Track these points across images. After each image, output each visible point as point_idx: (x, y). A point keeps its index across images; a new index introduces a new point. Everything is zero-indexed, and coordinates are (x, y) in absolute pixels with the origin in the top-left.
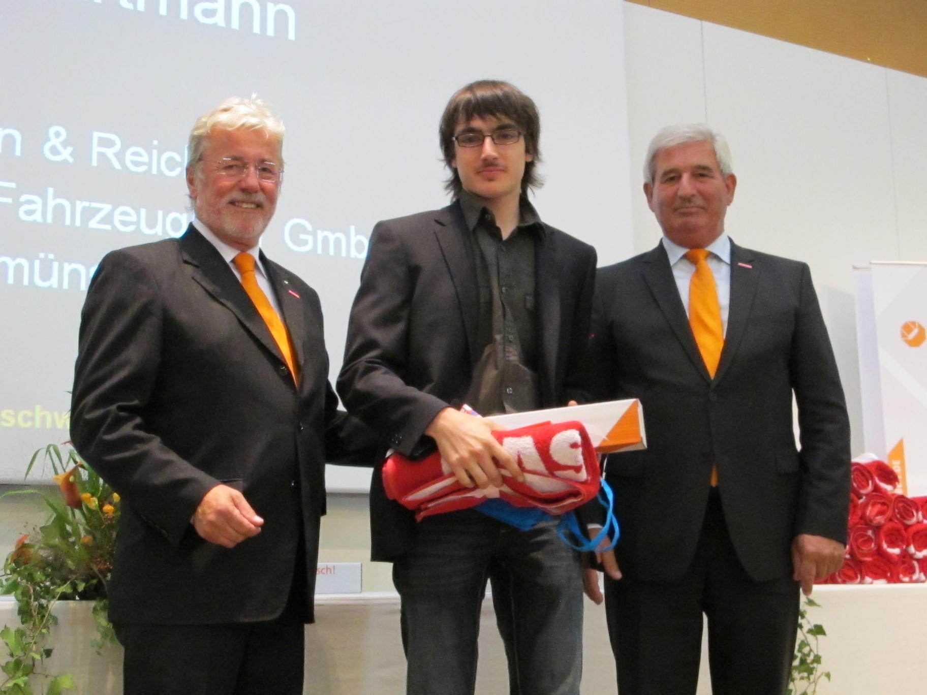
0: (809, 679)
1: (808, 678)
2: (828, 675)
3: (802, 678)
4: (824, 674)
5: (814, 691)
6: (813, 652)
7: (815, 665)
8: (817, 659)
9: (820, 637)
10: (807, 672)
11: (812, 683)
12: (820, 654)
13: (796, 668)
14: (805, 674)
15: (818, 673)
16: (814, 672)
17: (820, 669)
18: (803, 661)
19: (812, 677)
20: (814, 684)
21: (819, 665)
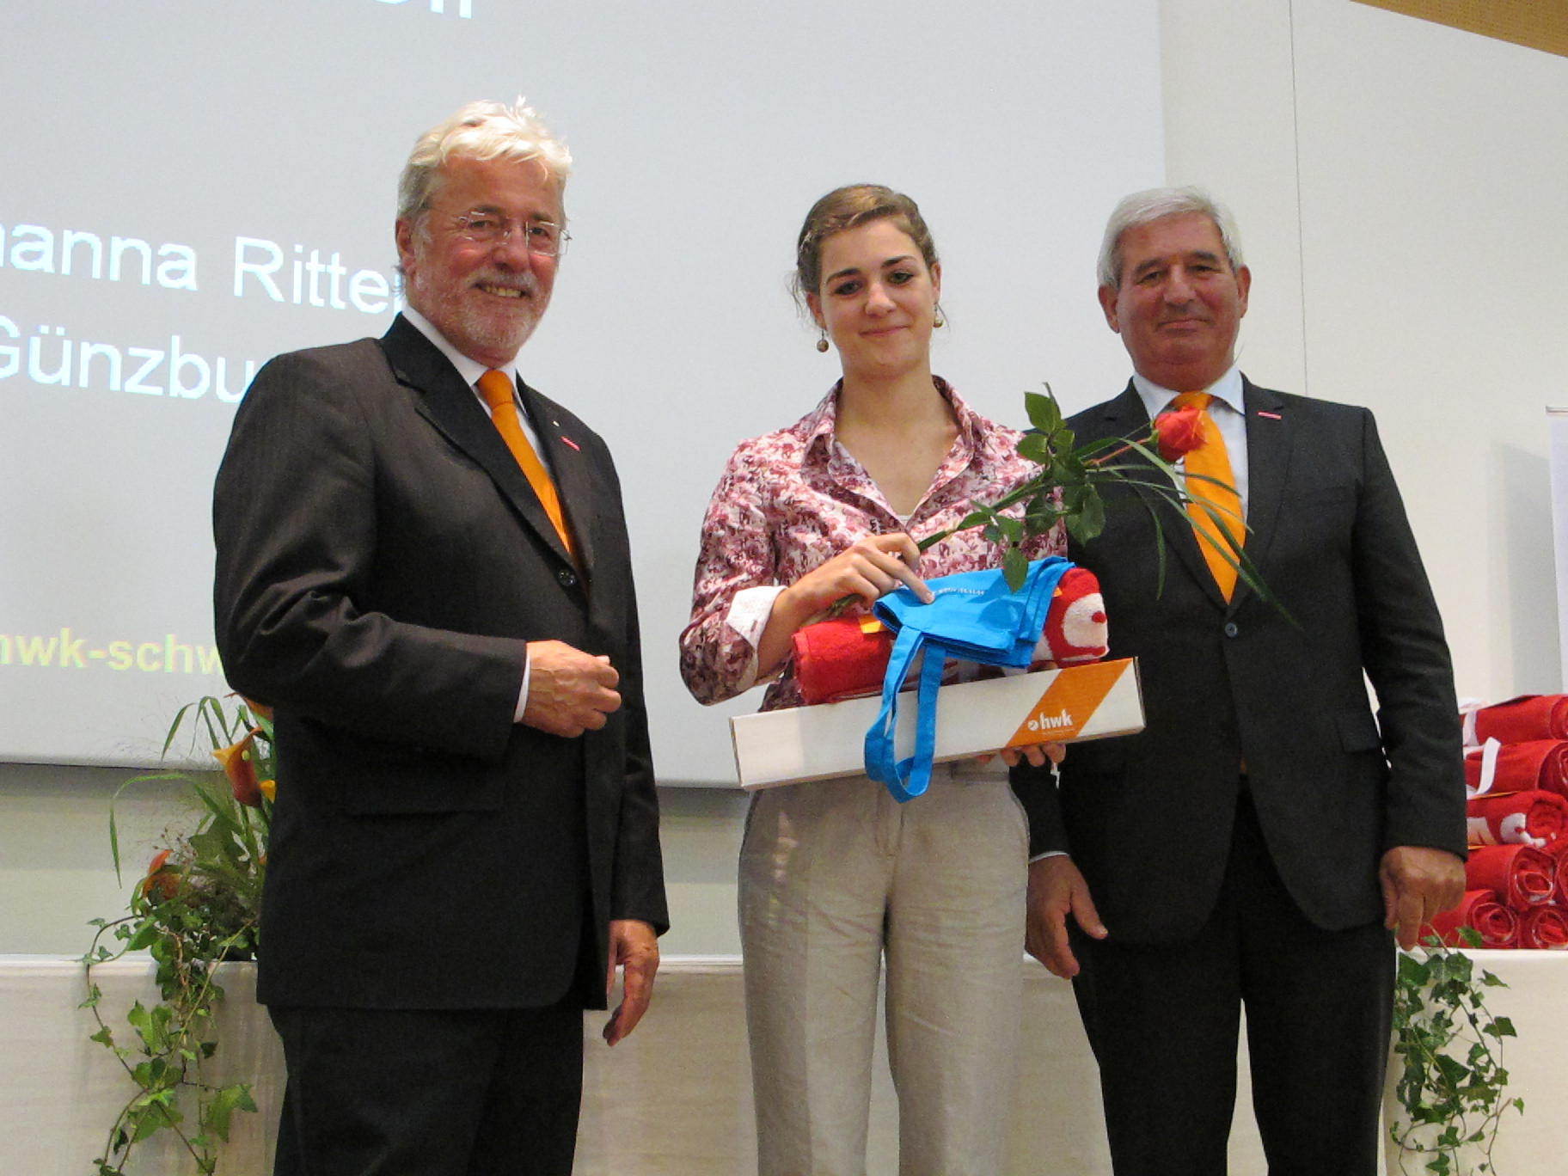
0: (1487, 1111)
1: (1486, 1108)
2: (1519, 1104)
3: (1475, 1108)
4: (1512, 1101)
5: (1495, 1130)
6: (1494, 1064)
7: (1497, 1086)
8: (1501, 1077)
9: (1506, 1038)
10: (1482, 1098)
11: (1493, 1116)
12: (1505, 1068)
13: (1464, 1090)
14: (1481, 1102)
15: (1503, 1101)
16: (1496, 1098)
17: (1507, 1092)
18: (1477, 1080)
19: (1491, 1106)
20: (1495, 1118)
21: (1504, 1087)
